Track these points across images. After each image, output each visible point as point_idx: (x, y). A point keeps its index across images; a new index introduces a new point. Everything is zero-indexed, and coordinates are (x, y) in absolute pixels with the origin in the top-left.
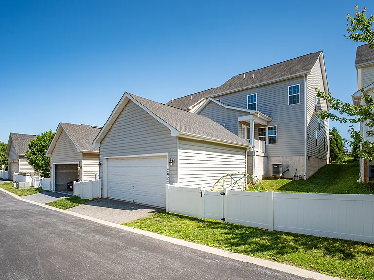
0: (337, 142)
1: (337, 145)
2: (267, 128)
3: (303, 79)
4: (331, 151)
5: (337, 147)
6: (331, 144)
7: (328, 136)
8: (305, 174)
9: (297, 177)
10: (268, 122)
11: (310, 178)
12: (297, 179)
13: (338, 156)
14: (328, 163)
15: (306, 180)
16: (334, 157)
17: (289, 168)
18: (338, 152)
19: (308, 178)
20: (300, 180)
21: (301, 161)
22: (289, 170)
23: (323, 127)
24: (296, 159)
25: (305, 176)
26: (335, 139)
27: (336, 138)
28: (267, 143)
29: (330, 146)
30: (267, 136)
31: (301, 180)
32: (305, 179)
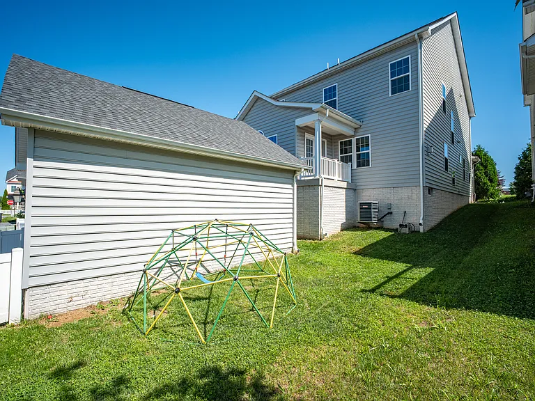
0: (485, 167)
1: (486, 173)
2: (354, 140)
3: (415, 46)
4: (477, 182)
5: (487, 176)
6: (475, 171)
7: (470, 158)
8: (421, 222)
9: (406, 226)
10: (355, 129)
11: (432, 230)
12: (406, 230)
13: (488, 190)
14: (471, 201)
15: (424, 233)
16: (481, 191)
17: (392, 210)
18: (489, 184)
19: (427, 229)
20: (412, 232)
21: (414, 197)
22: (391, 213)
23: (461, 141)
24: (404, 193)
25: (420, 224)
26: (482, 164)
27: (484, 162)
28: (355, 166)
29: (475, 175)
30: (354, 154)
31: (415, 232)
32: (421, 231)
